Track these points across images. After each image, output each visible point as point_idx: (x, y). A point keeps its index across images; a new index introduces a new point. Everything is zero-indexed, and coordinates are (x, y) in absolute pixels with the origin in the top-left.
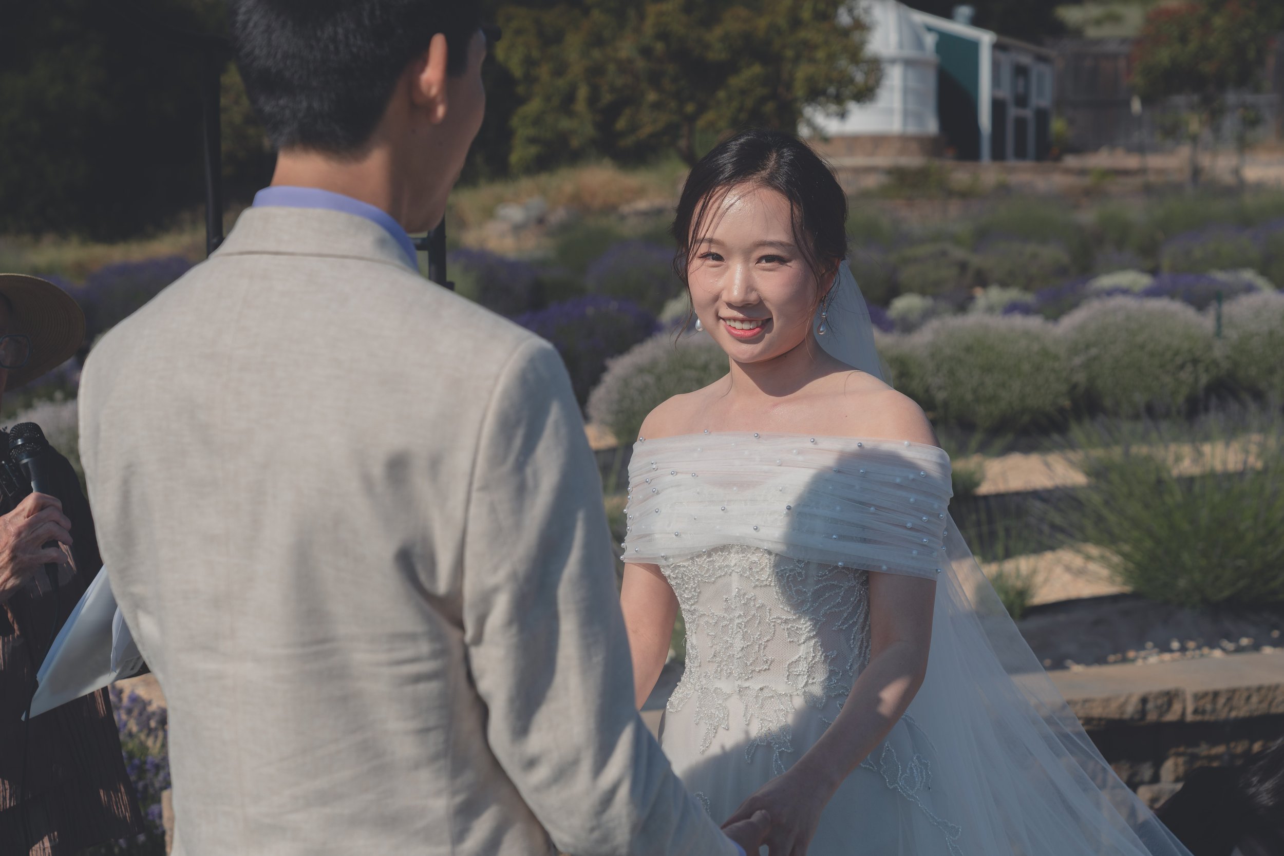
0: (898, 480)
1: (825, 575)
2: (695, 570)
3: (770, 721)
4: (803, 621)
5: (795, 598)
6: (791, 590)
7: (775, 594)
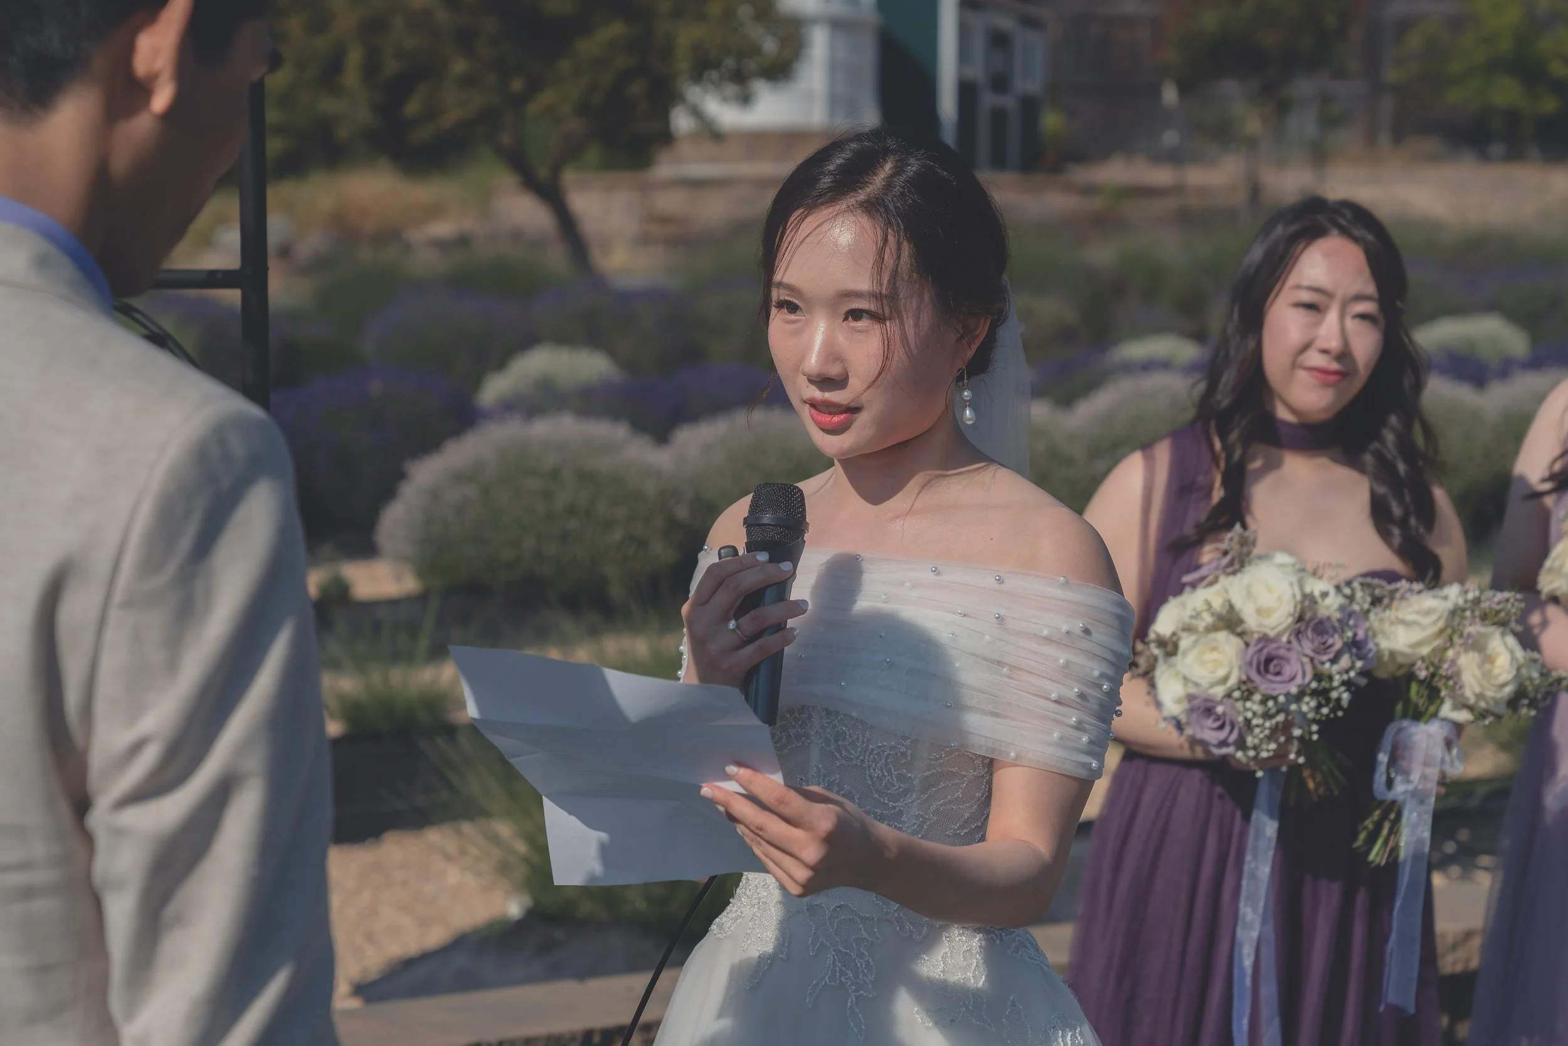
3: (846, 953)
4: (904, 818)
5: (895, 786)
6: (890, 774)
7: (868, 778)
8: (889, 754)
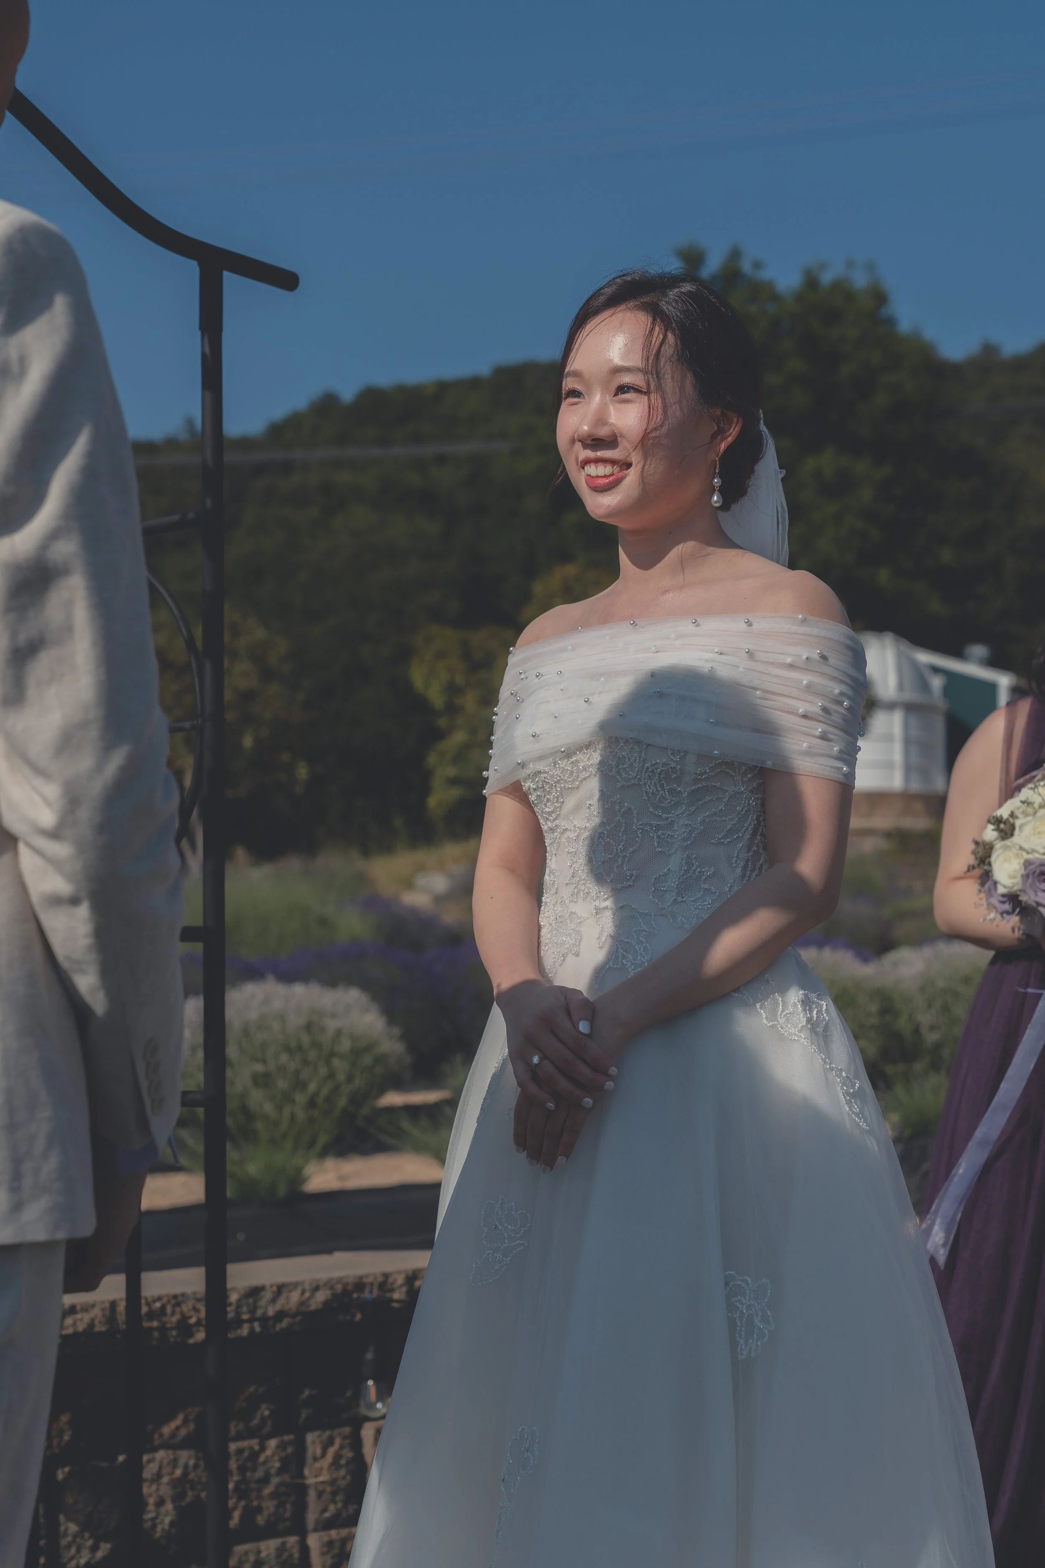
0: (789, 660)
1: (705, 773)
2: (557, 775)
3: (628, 942)
4: (675, 827)
5: (668, 799)
6: (663, 789)
7: (645, 794)
8: (662, 771)
